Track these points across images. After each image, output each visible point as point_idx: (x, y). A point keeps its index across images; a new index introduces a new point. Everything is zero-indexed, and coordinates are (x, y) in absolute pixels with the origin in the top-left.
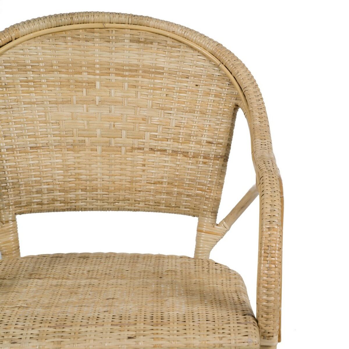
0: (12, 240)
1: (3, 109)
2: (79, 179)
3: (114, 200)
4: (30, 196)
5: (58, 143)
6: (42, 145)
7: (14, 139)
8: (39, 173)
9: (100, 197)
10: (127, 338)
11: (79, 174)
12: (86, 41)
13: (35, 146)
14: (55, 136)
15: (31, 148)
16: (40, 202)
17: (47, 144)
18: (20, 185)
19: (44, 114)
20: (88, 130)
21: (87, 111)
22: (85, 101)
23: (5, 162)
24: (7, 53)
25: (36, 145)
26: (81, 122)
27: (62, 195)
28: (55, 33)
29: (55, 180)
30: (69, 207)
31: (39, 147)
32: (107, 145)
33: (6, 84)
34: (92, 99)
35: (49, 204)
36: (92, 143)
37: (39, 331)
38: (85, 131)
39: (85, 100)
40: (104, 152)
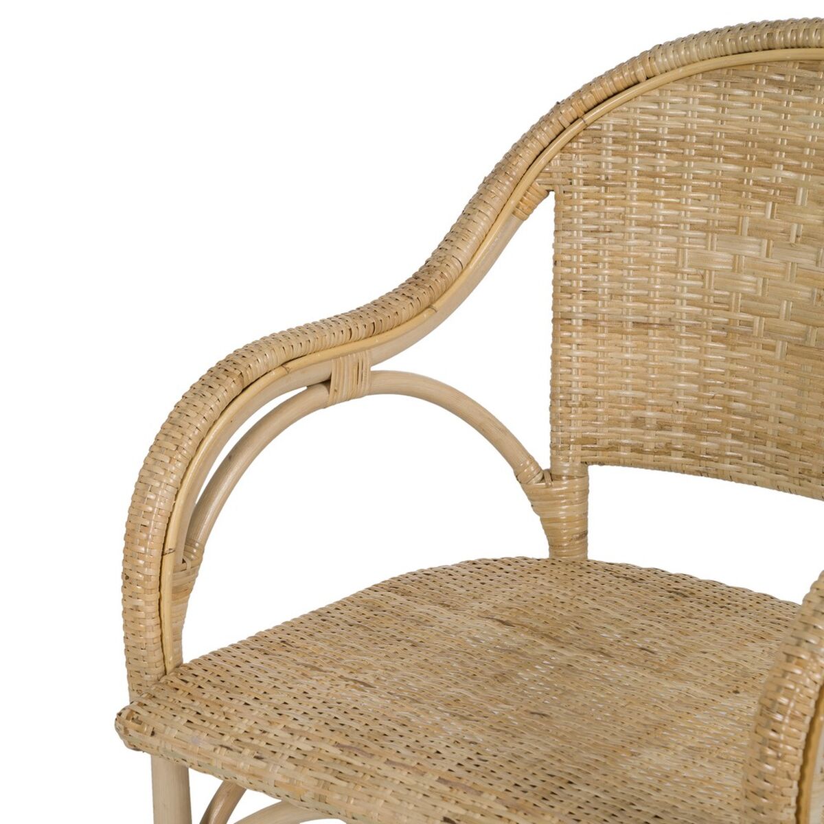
0: (564, 518)
1: (592, 231)
2: (730, 411)
3: (800, 473)
4: (618, 429)
5: (695, 320)
6: (661, 321)
7: (603, 301)
8: (645, 382)
9: (769, 459)
10: (442, 820)
11: (730, 398)
12: (795, 90)
13: (643, 322)
14: (691, 303)
15: (636, 324)
16: (638, 447)
17: (670, 319)
18: (600, 402)
19: (674, 250)
20: (761, 300)
21: (767, 256)
22: (766, 230)
23: (574, 346)
24: (625, 108)
25: (646, 318)
26: (749, 278)
27: (689, 438)
28: (734, 68)
29: (677, 402)
30: (701, 469)
31: (651, 324)
32: (799, 341)
33: (607, 179)
34: (782, 230)
35: (660, 455)
36: (768, 332)
37: (314, 747)
38: (756, 301)
39: (768, 228)
40: (789, 357)
